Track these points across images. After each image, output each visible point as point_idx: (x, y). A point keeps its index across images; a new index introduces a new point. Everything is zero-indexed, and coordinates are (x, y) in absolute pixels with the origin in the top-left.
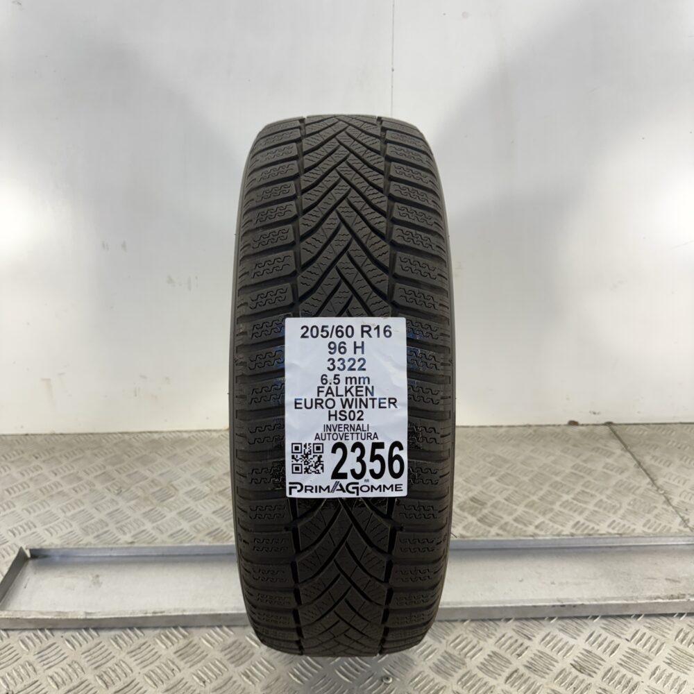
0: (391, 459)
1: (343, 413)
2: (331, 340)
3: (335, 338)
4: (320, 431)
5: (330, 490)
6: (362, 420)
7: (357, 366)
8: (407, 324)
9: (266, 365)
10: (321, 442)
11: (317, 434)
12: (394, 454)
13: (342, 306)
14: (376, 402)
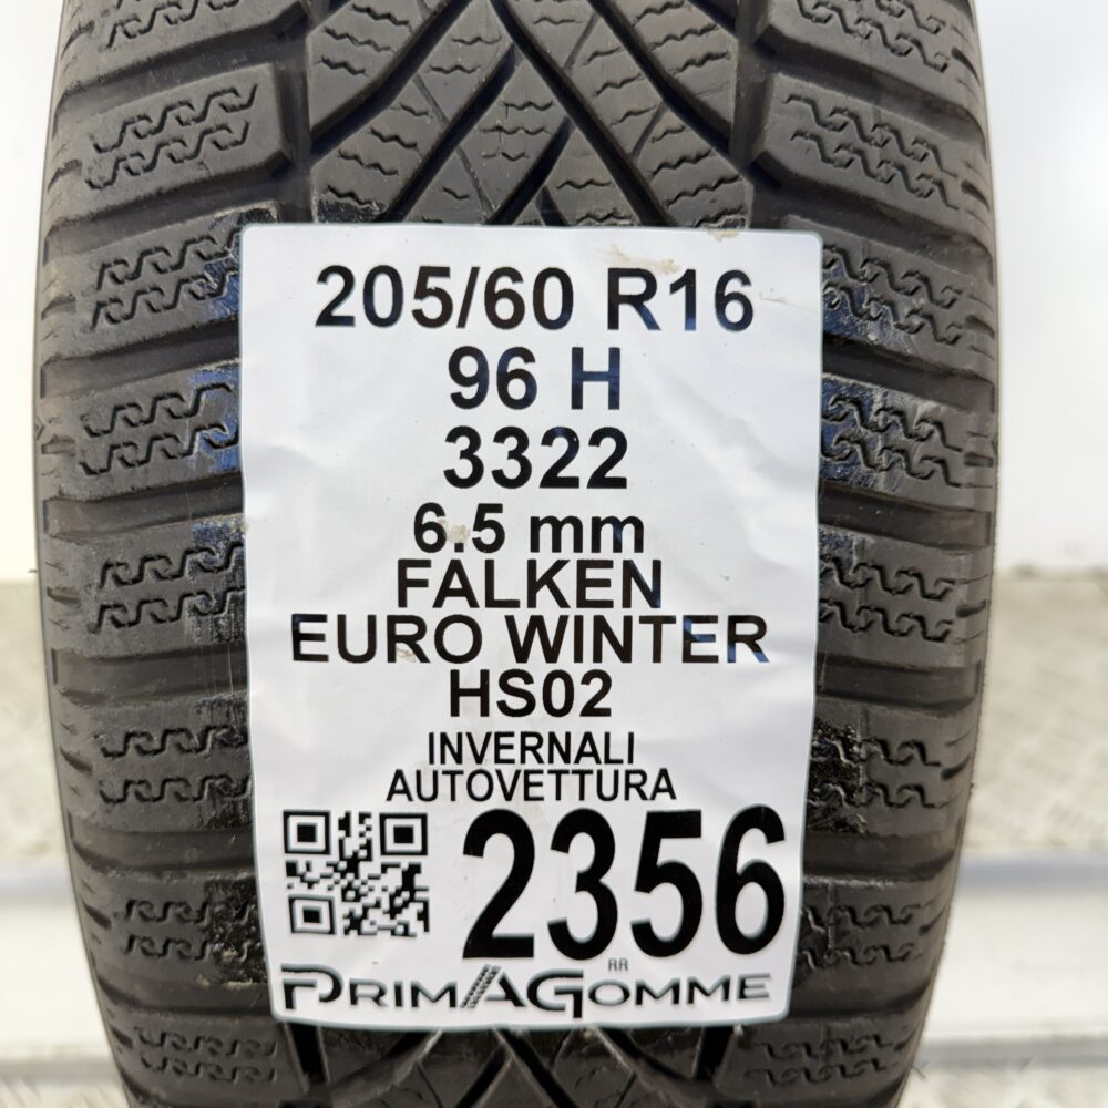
0: (729, 883)
1: (516, 682)
2: (465, 338)
3: (480, 332)
4: (413, 758)
5: (460, 998)
6: (606, 712)
7: (586, 462)
8: (826, 265)
9: (156, 455)
10: (417, 806)
11: (399, 774)
12: (744, 859)
13: (515, 174)
14: (672, 635)
